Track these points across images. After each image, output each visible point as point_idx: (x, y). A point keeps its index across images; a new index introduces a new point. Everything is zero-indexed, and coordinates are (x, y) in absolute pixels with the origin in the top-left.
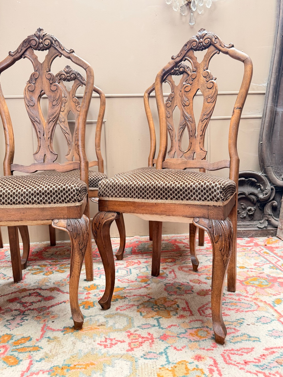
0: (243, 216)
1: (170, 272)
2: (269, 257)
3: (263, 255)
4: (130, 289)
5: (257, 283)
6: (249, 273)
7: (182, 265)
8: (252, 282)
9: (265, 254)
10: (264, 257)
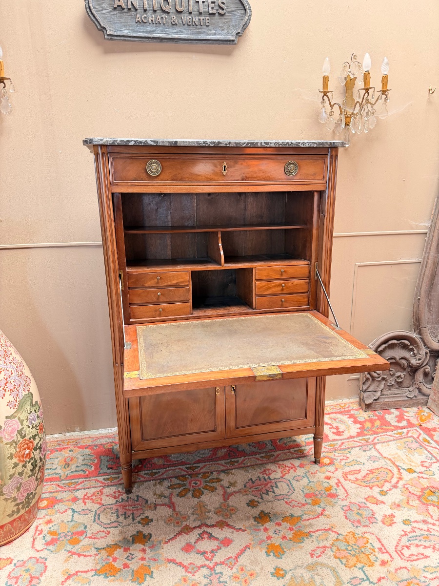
0: (390, 384)
1: (338, 486)
2: (431, 448)
3: (425, 446)
4: (307, 518)
5: (435, 498)
6: (420, 481)
7: (345, 471)
8: (430, 498)
9: (426, 443)
10: (426, 449)
